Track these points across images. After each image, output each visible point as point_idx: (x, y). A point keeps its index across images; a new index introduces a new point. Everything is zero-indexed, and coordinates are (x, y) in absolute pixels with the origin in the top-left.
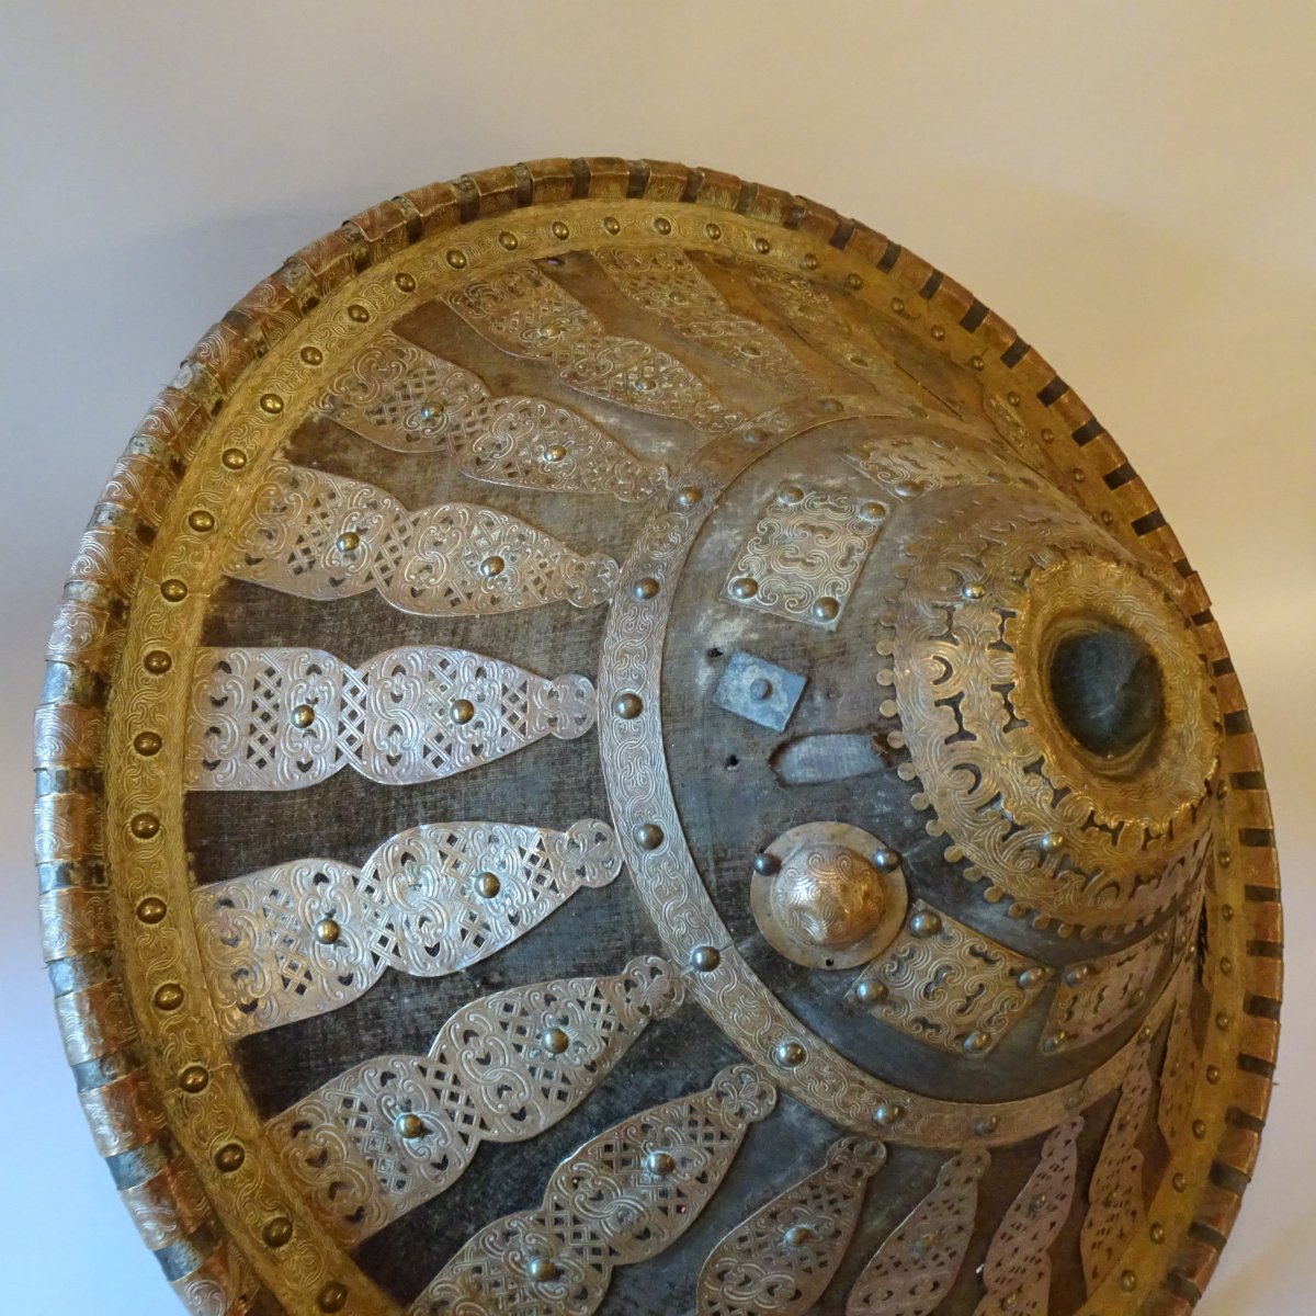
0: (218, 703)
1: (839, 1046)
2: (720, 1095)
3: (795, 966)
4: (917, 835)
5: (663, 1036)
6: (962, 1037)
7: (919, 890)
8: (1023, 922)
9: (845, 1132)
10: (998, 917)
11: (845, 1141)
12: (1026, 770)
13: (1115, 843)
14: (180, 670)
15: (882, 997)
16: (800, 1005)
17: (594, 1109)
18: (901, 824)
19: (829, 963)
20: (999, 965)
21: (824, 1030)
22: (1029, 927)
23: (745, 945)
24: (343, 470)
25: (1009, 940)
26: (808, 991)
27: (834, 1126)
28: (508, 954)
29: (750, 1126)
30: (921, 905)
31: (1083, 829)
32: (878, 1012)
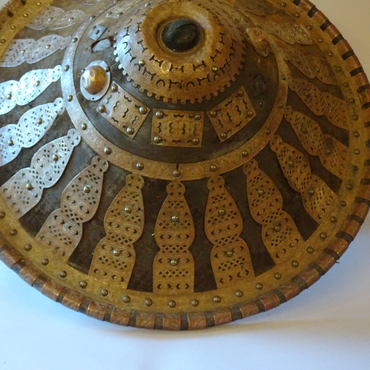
0: (10, 50)
1: (95, 125)
2: (69, 138)
3: (87, 100)
4: (114, 62)
5: (60, 120)
6: (125, 127)
7: (113, 78)
8: (137, 89)
9: (97, 154)
10: (131, 86)
11: (97, 157)
12: (138, 43)
13: (160, 66)
14: (6, 44)
15: (104, 110)
16: (86, 110)
17: (44, 140)
18: (112, 60)
19: (93, 99)
20: (132, 103)
21: (92, 120)
22: (139, 91)
23: (78, 94)
25: (134, 95)
26: (89, 108)
27: (94, 152)
29: (75, 147)
30: (114, 82)
31: (150, 60)
32: (104, 115)
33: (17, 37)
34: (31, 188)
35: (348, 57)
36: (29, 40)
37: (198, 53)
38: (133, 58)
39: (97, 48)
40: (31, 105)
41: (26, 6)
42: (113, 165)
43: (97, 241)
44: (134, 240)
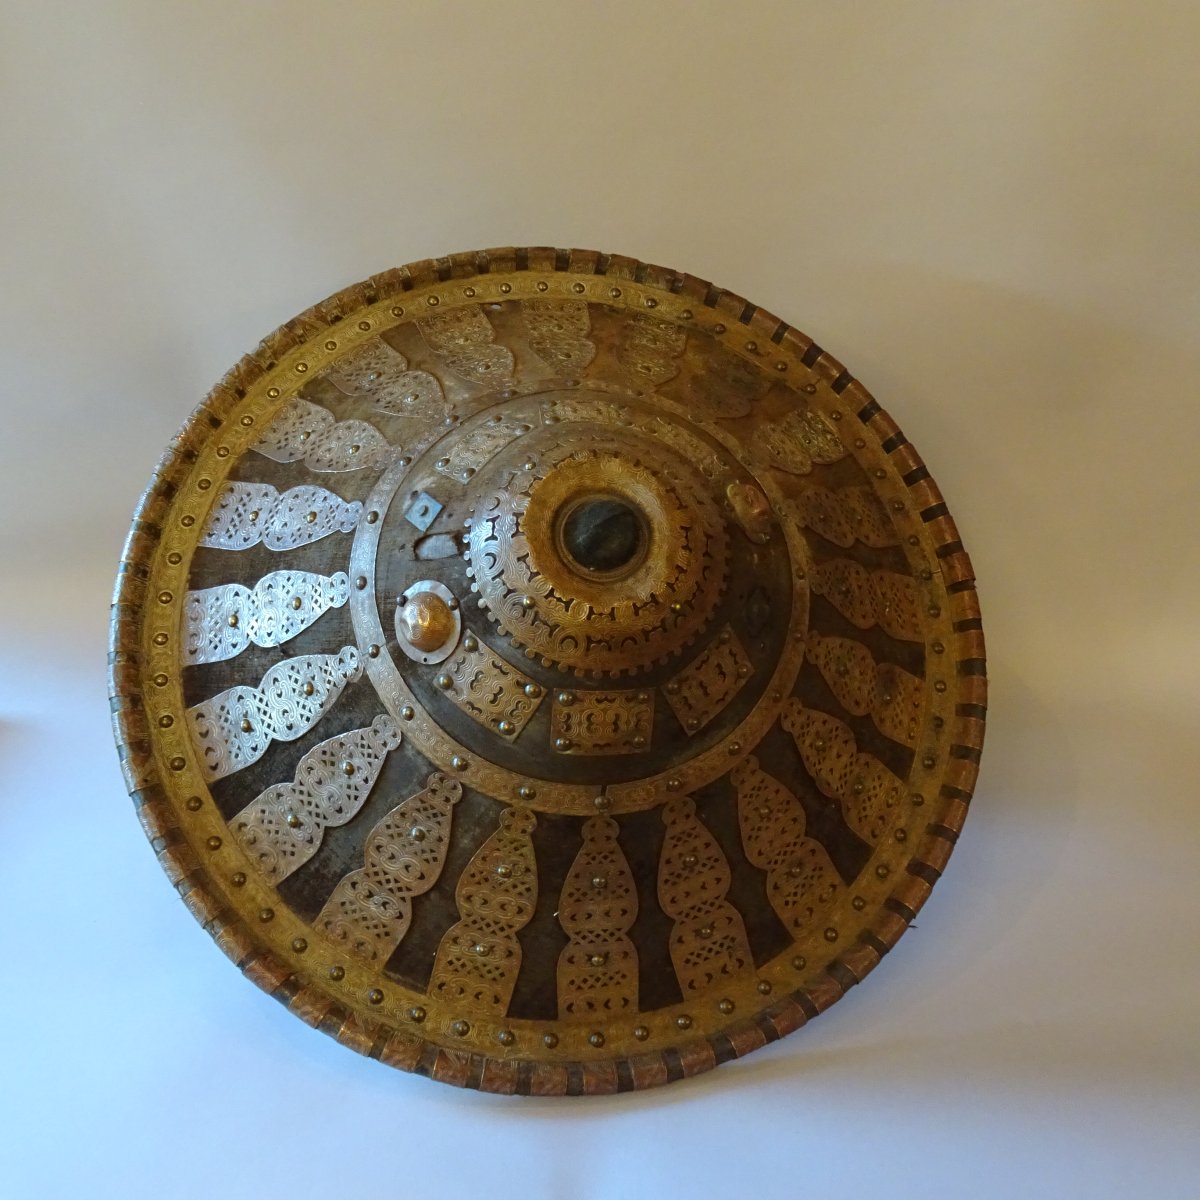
0: (223, 507)
1: (431, 712)
2: (376, 732)
3: (411, 660)
4: (468, 591)
5: (354, 692)
6: (497, 721)
7: (467, 623)
8: (520, 651)
9: (437, 769)
10: (506, 645)
11: (437, 775)
12: (519, 559)
13: (567, 610)
14: (212, 490)
15: (449, 685)
16: (411, 681)
17: (321, 730)
18: (462, 585)
19: (425, 660)
20: (510, 677)
21: (424, 701)
22: (524, 656)
23: (391, 644)
24: (319, 402)
25: (513, 661)
26: (418, 677)
27: (430, 764)
28: (298, 640)
29: (389, 752)
30: (468, 632)
31: (546, 597)
32: (449, 694)
33: (235, 475)
34: (297, 824)
35: (916, 481)
36: (264, 487)
37: (641, 574)
38: (510, 591)
39: (427, 550)
40: (286, 650)
41: (246, 400)
42: (471, 790)
43: (441, 930)
44: (518, 927)
